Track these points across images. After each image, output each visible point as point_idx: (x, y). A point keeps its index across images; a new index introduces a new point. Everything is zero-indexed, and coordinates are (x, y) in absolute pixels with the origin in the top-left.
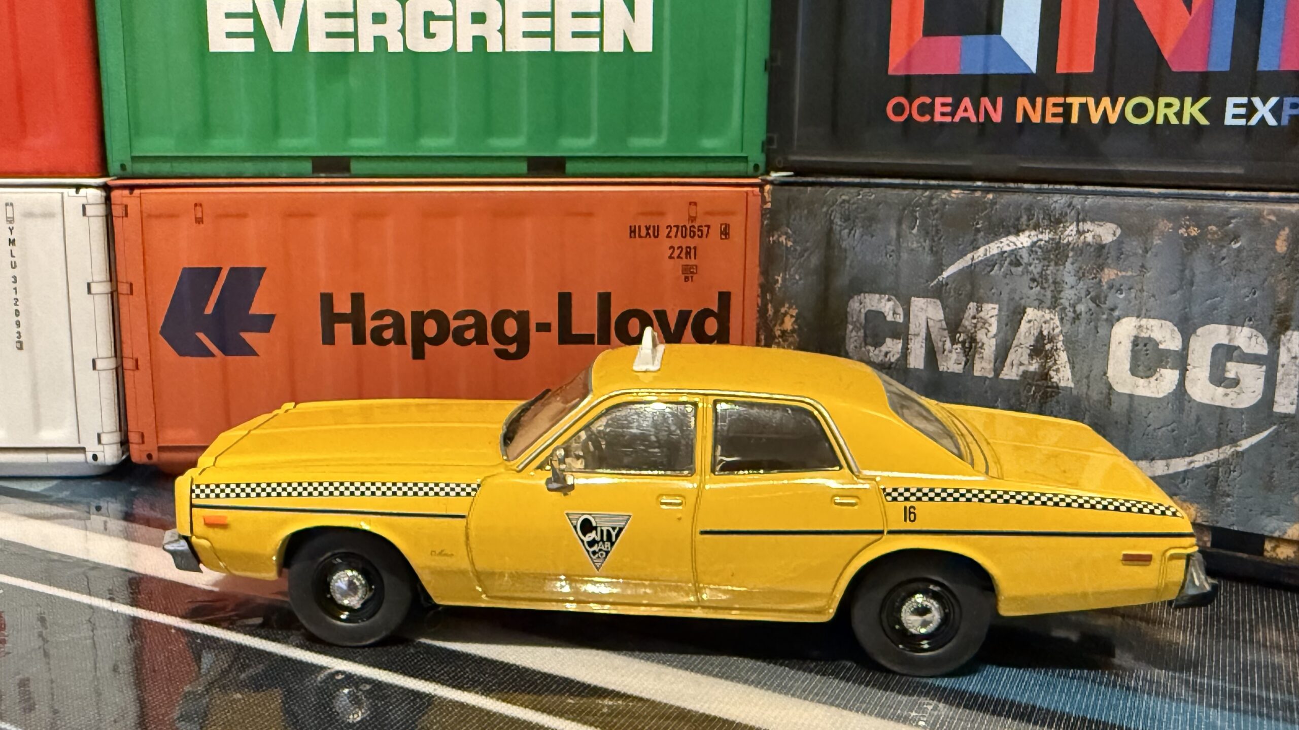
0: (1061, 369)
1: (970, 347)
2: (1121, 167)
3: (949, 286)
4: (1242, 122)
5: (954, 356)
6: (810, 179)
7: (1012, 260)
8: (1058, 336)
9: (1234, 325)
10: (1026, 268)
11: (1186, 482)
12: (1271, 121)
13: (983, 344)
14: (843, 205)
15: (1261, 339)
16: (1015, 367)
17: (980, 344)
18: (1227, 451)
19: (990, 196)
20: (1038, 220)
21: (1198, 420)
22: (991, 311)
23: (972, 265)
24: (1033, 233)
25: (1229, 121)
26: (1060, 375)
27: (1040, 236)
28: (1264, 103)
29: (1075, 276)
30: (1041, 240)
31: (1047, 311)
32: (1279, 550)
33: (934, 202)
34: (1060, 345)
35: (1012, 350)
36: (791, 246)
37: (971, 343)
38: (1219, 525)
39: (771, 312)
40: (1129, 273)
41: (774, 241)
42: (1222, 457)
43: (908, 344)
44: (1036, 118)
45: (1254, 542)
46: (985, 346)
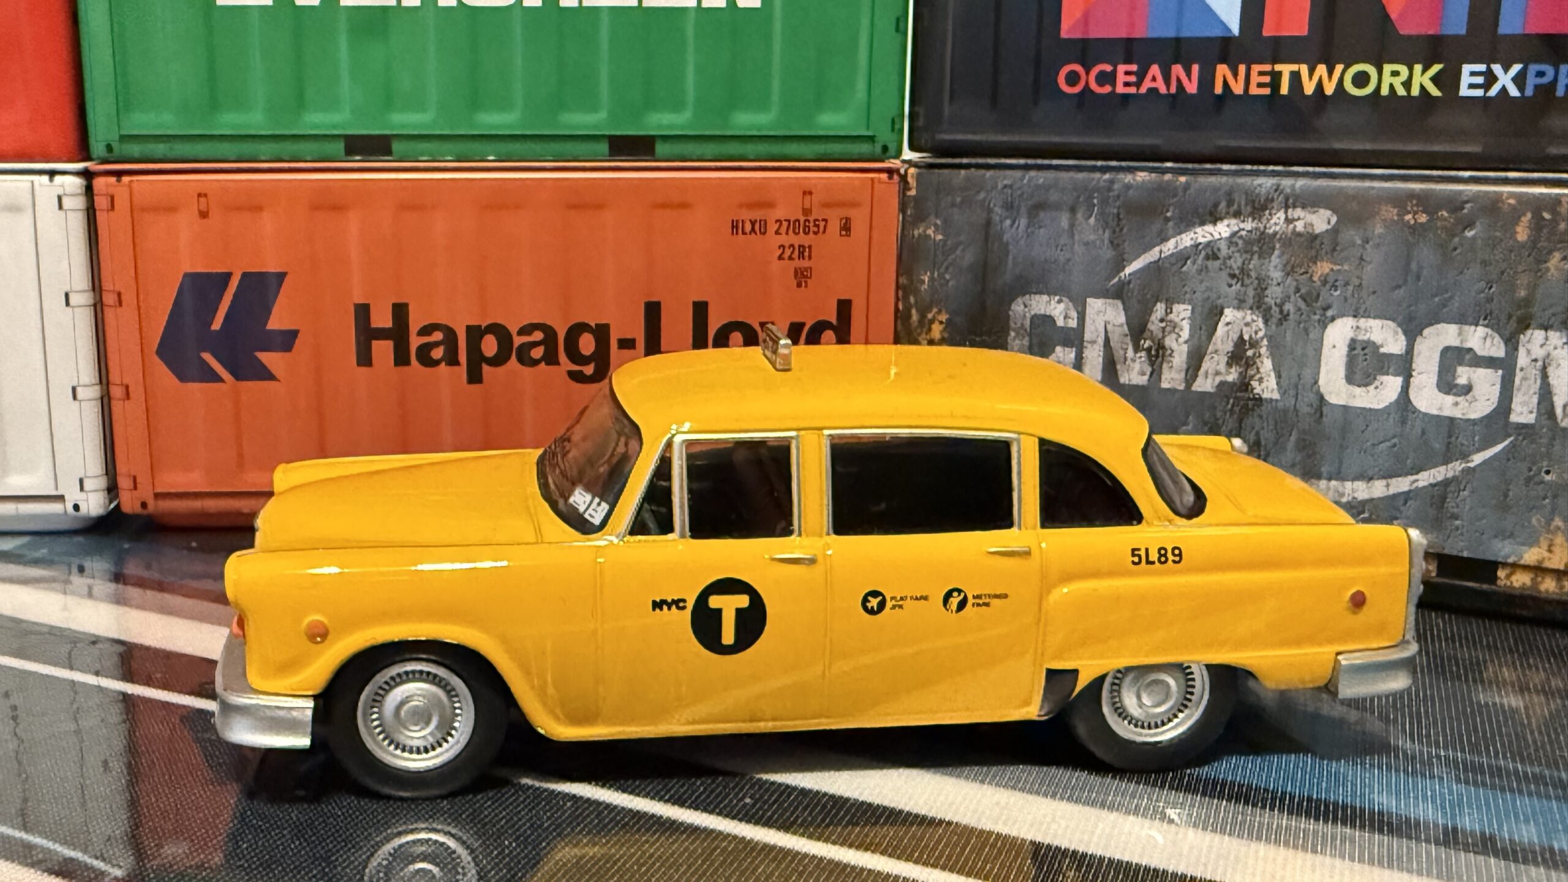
0: (1265, 379)
1: (1157, 356)
2: (1337, 146)
3: (1131, 286)
4: (1479, 93)
5: (1137, 366)
6: (965, 161)
7: (1207, 254)
8: (1262, 339)
9: (1466, 324)
10: (1224, 263)
11: (1408, 505)
12: (1514, 92)
13: (1173, 351)
14: (1005, 190)
15: (1497, 339)
16: (1210, 377)
17: (1169, 352)
18: (1455, 468)
19: (1183, 179)
20: (1239, 206)
21: (1423, 432)
22: (1182, 312)
23: (1159, 260)
24: (1233, 221)
25: (1464, 91)
26: (1264, 385)
27: (1242, 226)
28: (1506, 69)
29: (1283, 271)
30: (1243, 229)
31: (1249, 312)
32: (1514, 578)
33: (1116, 186)
34: (1263, 350)
35: (1207, 358)
36: (940, 240)
37: (1157, 351)
38: (1446, 551)
39: (915, 316)
40: (1346, 267)
41: (920, 235)
42: (1450, 475)
43: (1082, 353)
44: (1238, 89)
45: (1487, 569)
46: (1174, 354)
